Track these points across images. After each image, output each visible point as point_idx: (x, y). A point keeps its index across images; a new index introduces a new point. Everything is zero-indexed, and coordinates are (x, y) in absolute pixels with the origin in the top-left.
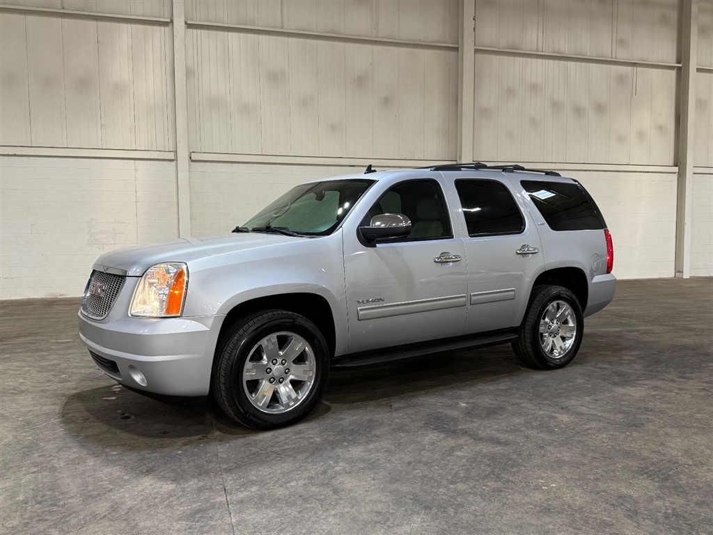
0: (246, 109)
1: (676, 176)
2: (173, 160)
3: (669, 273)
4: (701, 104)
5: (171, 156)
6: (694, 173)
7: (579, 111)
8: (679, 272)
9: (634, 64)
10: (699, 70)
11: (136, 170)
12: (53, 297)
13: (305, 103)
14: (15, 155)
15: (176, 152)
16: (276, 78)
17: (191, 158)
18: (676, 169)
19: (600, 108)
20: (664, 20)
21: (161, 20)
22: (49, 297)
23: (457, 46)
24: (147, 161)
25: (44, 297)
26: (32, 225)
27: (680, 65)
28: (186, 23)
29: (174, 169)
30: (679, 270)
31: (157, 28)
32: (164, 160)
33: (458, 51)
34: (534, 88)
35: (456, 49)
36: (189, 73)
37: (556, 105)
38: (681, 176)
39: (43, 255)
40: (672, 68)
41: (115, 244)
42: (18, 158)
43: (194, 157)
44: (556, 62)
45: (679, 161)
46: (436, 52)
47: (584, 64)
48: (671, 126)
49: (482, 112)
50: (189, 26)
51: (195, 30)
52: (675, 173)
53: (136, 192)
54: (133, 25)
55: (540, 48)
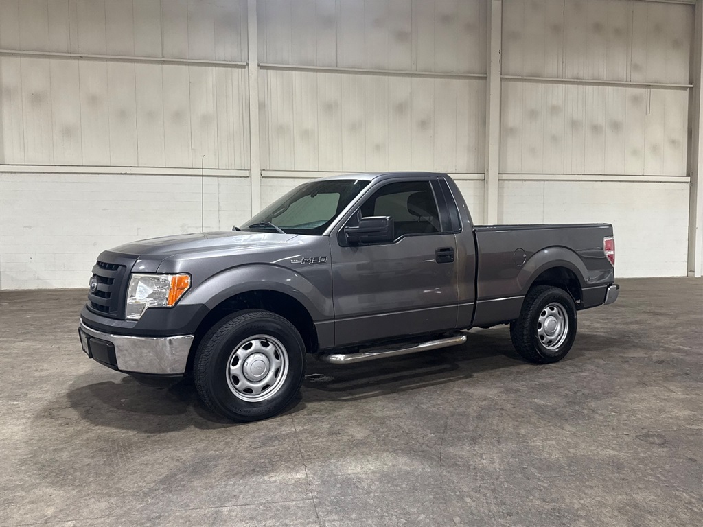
0: (306, 134)
1: (688, 185)
2: (248, 177)
3: (681, 272)
5: (246, 173)
7: (596, 129)
8: (691, 271)
9: (648, 86)
11: (219, 185)
13: (355, 127)
14: (126, 174)
15: (250, 171)
16: (331, 108)
17: (261, 175)
18: (688, 179)
19: (616, 126)
20: (676, 44)
21: (239, 63)
23: (485, 76)
24: (228, 178)
26: (138, 229)
27: (692, 86)
28: (258, 65)
29: (249, 184)
30: (691, 269)
31: (236, 70)
32: (241, 177)
33: (486, 80)
34: (555, 110)
35: (485, 78)
36: (262, 106)
37: (575, 125)
38: (693, 184)
43: (265, 174)
44: (575, 86)
45: (691, 172)
46: (467, 81)
47: (600, 87)
48: (684, 140)
49: (506, 132)
50: (261, 67)
51: (266, 71)
52: (687, 182)
53: (219, 203)
54: (217, 68)
55: (560, 75)
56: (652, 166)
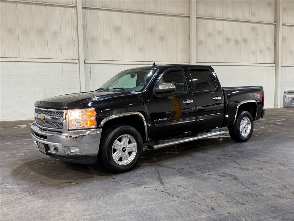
0: (106, 42)
1: (274, 68)
2: (77, 63)
3: (272, 106)
4: (284, 39)
5: (77, 61)
6: (282, 66)
7: (237, 42)
8: (276, 106)
9: (258, 23)
10: (283, 25)
11: (63, 67)
12: (29, 119)
13: (129, 39)
14: (14, 61)
15: (79, 60)
16: (118, 29)
17: (84, 62)
18: (274, 65)
19: (245, 41)
20: (269, 4)
21: (72, 6)
22: (28, 119)
23: (189, 16)
25: (26, 119)
26: (21, 90)
27: (276, 23)
29: (78, 67)
31: (70, 9)
32: (74, 63)
34: (219, 33)
35: (189, 17)
36: (84, 27)
37: (228, 40)
38: (276, 67)
39: (25, 102)
40: (273, 24)
42: (15, 62)
43: (86, 62)
44: (228, 22)
45: (275, 62)
46: (181, 18)
47: (238, 23)
48: (272, 48)
49: (199, 43)
50: (83, 8)
51: (85, 10)
52: (274, 66)
53: (63, 76)
54: (60, 8)
55: (222, 17)
56: (260, 59)
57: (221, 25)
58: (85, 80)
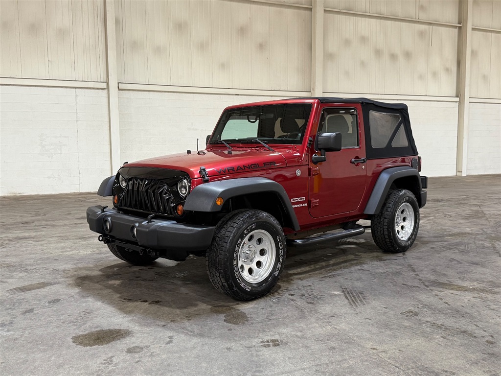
0: (159, 50)
1: (457, 104)
2: (105, 89)
3: (451, 172)
4: (474, 53)
5: (104, 85)
6: (470, 102)
7: (393, 57)
8: (459, 172)
9: (430, 24)
10: (473, 29)
11: (76, 96)
12: (12, 195)
13: (202, 46)
15: (107, 83)
16: (180, 27)
17: (118, 87)
18: (457, 99)
19: (408, 55)
22: (10, 195)
23: (311, 7)
24: (85, 90)
25: (6, 195)
27: (461, 25)
29: (107, 96)
30: (459, 170)
32: (98, 89)
33: (311, 11)
34: (363, 39)
35: (311, 9)
36: (117, 22)
37: (378, 53)
38: (461, 104)
39: (5, 162)
40: (455, 27)
41: (61, 153)
43: (122, 86)
44: (378, 20)
45: (459, 94)
46: (296, 11)
47: (397, 23)
48: (454, 69)
49: (329, 57)
52: (457, 102)
53: (77, 113)
55: (368, 11)
56: (433, 88)
57: (365, 26)
58: (120, 122)
